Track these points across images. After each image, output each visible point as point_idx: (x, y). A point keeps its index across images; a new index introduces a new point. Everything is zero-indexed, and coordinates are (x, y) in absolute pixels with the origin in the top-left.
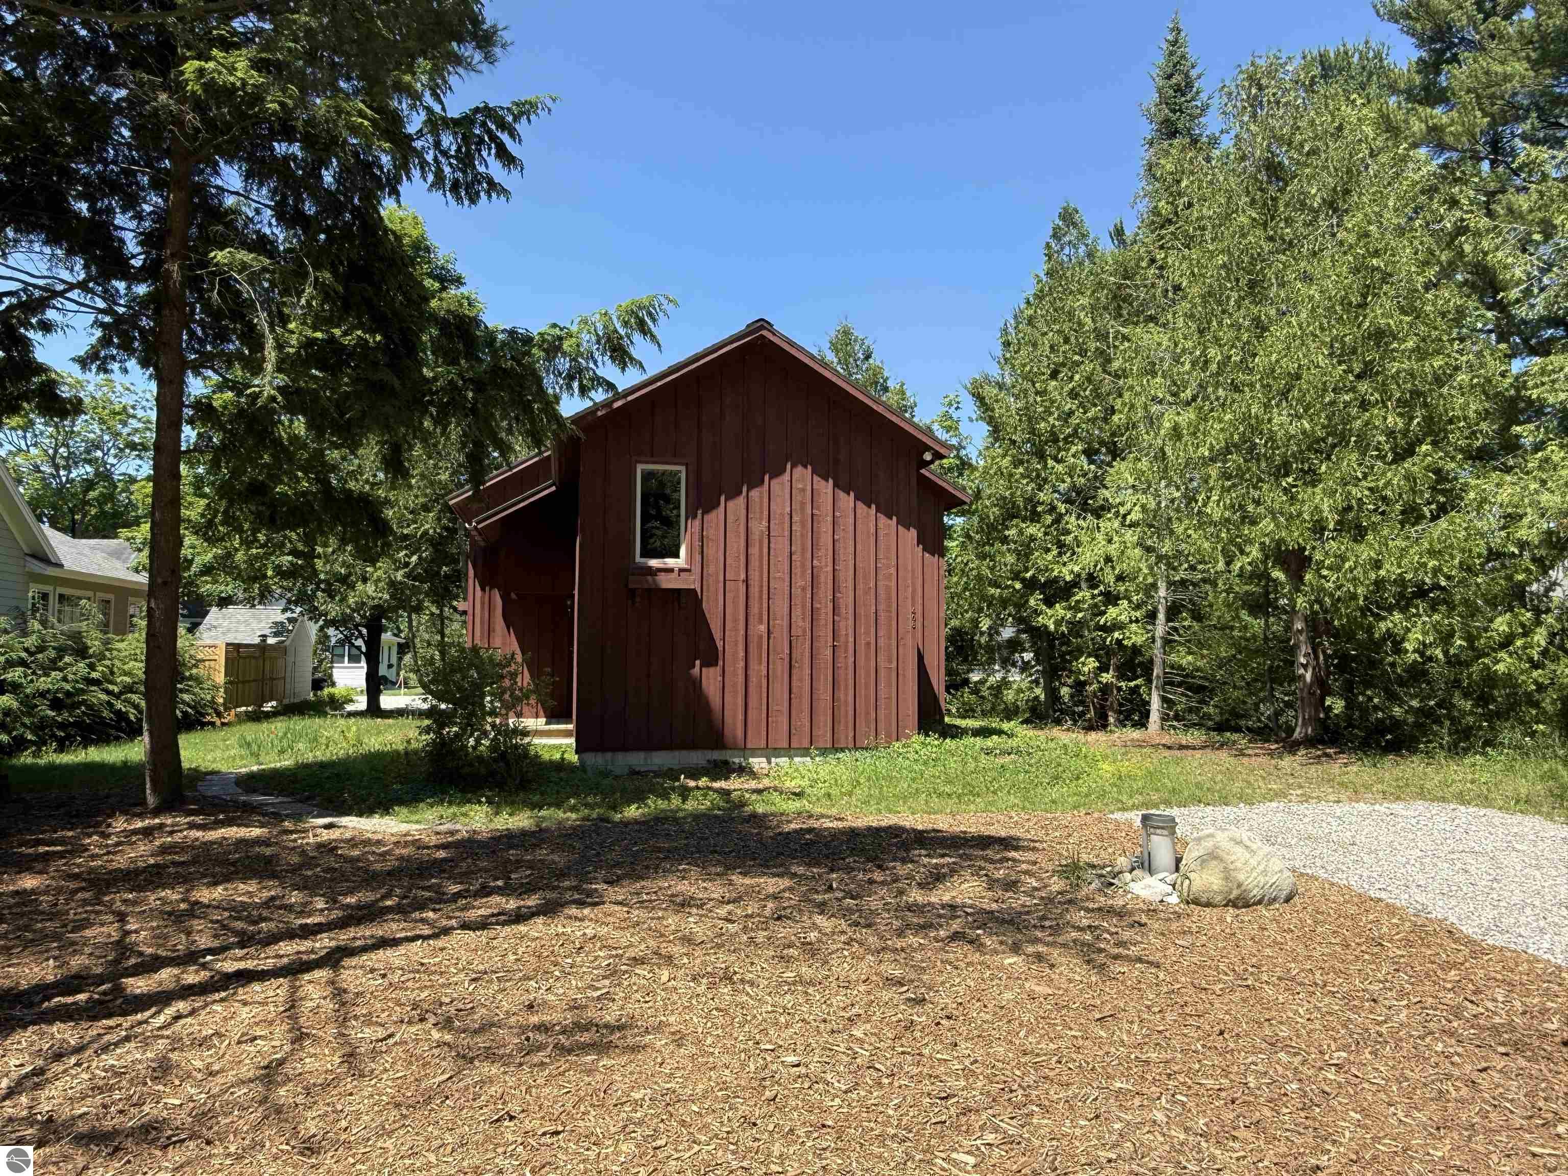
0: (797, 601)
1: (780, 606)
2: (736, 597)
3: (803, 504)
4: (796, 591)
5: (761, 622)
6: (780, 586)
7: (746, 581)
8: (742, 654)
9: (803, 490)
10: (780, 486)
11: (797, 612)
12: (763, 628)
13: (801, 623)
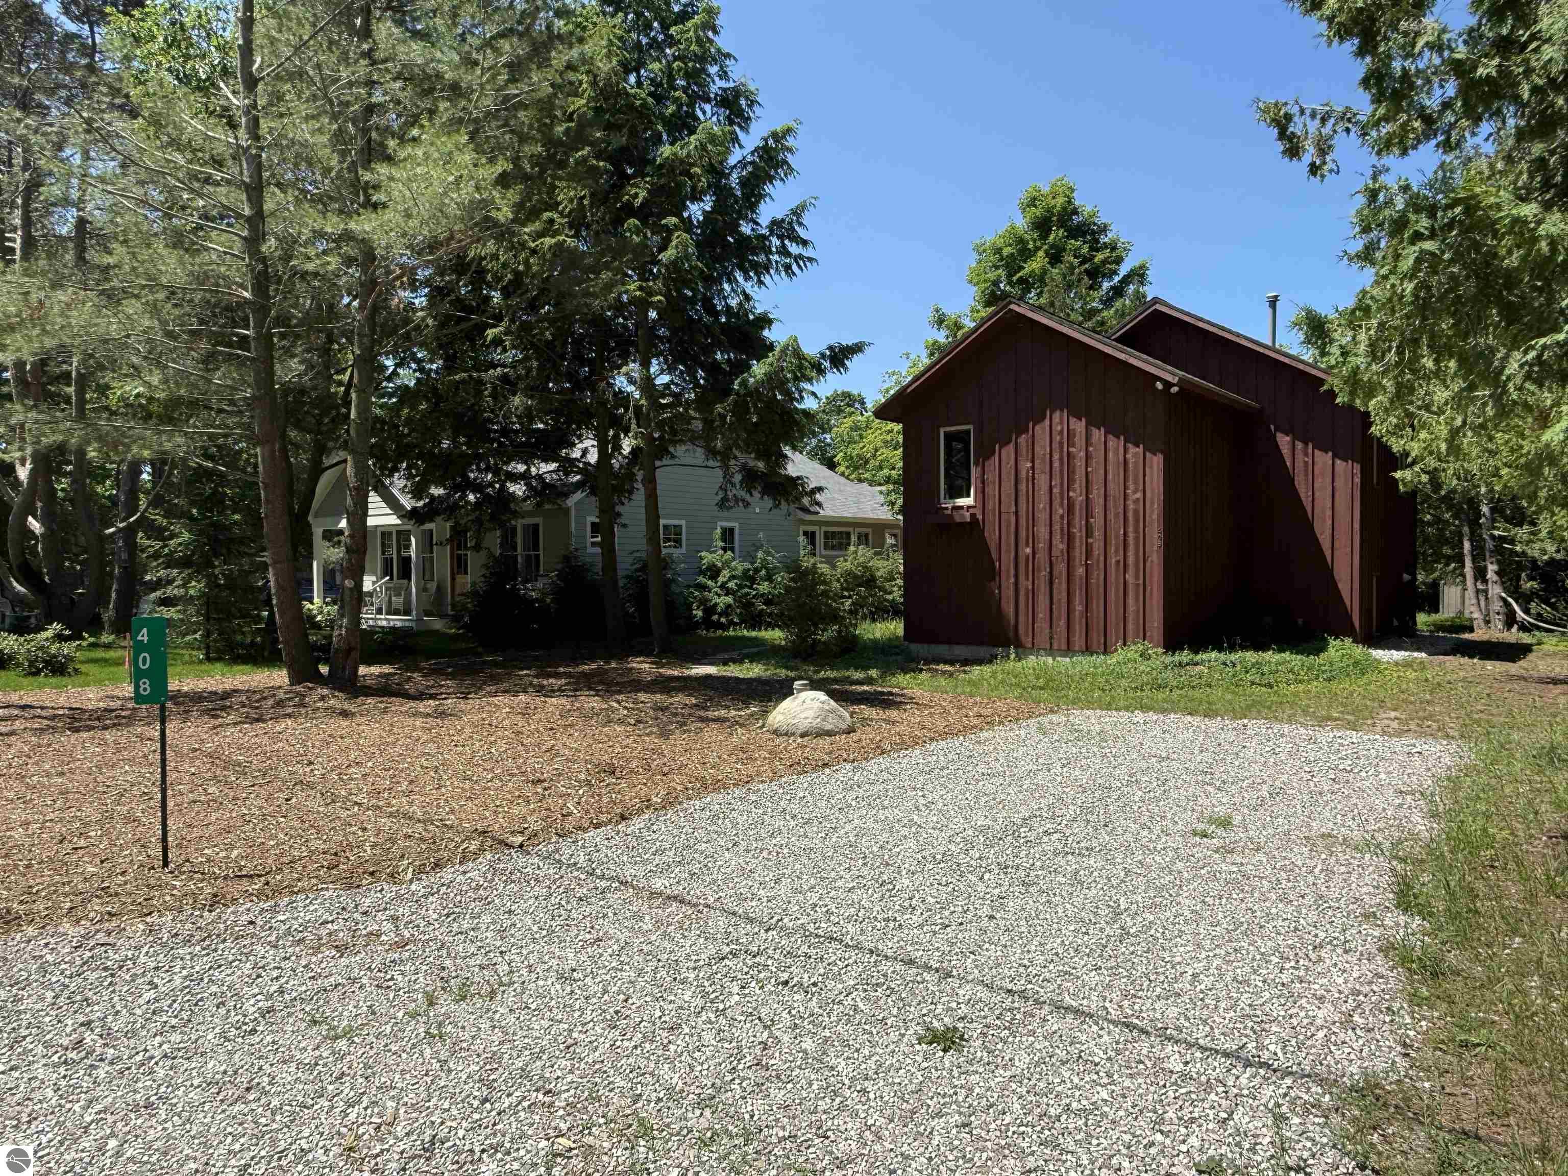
0: (1057, 527)
1: (1042, 531)
2: (1008, 526)
3: (1061, 443)
4: (1056, 518)
5: (1027, 545)
6: (1042, 516)
7: (1017, 513)
8: (1012, 572)
9: (1061, 432)
10: (1041, 430)
11: (1057, 537)
12: (1028, 550)
13: (1060, 546)
